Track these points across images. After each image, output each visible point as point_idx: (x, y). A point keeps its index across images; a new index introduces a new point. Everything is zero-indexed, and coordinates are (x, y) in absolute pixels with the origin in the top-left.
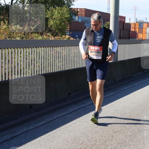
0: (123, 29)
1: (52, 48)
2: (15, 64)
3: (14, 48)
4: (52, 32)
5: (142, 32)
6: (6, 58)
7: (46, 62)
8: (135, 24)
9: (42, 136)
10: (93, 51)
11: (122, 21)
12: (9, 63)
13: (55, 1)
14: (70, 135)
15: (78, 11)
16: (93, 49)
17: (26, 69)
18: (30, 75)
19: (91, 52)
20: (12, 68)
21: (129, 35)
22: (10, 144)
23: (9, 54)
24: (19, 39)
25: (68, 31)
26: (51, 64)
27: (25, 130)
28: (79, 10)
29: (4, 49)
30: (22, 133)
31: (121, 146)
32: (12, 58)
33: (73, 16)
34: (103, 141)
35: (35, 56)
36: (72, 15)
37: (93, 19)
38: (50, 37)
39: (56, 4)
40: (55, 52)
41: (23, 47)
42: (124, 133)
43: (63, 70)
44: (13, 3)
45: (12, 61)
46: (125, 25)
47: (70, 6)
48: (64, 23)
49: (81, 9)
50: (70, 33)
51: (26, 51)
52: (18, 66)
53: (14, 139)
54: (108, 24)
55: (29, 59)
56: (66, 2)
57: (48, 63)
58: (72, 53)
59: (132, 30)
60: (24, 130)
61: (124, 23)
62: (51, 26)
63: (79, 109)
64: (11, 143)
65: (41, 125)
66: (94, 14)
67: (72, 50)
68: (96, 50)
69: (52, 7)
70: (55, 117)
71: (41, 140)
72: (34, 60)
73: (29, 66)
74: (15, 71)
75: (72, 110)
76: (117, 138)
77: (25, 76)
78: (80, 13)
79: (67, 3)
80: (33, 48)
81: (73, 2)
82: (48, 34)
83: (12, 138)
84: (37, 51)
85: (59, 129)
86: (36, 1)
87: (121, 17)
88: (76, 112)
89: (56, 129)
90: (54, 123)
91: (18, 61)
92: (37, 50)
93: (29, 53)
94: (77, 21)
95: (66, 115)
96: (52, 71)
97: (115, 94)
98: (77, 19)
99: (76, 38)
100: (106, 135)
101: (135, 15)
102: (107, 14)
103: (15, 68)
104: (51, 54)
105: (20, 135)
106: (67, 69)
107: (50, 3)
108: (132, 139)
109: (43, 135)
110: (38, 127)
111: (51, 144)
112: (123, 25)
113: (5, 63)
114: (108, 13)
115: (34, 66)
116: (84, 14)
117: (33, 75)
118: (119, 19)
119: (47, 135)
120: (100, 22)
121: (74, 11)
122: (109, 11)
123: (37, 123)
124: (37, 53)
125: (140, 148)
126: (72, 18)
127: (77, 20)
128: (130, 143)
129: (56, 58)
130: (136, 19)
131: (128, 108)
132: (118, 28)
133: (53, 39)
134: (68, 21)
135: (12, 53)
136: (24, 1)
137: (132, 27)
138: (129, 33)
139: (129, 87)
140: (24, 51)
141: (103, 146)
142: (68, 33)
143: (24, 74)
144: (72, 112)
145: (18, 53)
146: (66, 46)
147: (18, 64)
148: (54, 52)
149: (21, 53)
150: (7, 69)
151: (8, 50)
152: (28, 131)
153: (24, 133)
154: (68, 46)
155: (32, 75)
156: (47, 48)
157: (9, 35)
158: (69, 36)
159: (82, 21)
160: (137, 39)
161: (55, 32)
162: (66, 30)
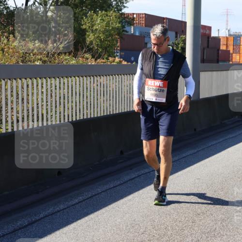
0: (208, 47)
1: (92, 78)
2: (33, 104)
3: (31, 79)
4: (92, 52)
5: (239, 51)
6: (18, 94)
7: (83, 100)
8: (227, 38)
9: (79, 221)
10: (152, 87)
11: (205, 33)
12: (23, 103)
13: (96, 2)
14: (125, 218)
15: (134, 18)
16: (152, 85)
17: (51, 111)
18: (58, 122)
20: (28, 110)
21: (218, 56)
22: (27, 234)
23: (23, 88)
24: (38, 63)
25: (118, 51)
26: (91, 104)
27: (51, 210)
28: (135, 16)
29: (15, 79)
30: (46, 216)
31: (207, 237)
32: (28, 95)
33: (126, 26)
34: (177, 229)
35: (66, 91)
36: (124, 24)
37: (154, 35)
38: (89, 59)
39: (99, 6)
40: (97, 85)
41: (45, 77)
42: (212, 215)
43: (111, 113)
44: (28, 5)
45: (28, 100)
46: (210, 39)
47: (121, 10)
48: (112, 38)
49: (139, 14)
50: (122, 53)
51: (51, 84)
52: (38, 108)
53: (33, 225)
54: (183, 39)
55: (56, 96)
56: (115, 2)
57: (87, 102)
58: (126, 86)
59: (223, 48)
60: (49, 211)
61: (208, 36)
62: (91, 43)
63: (139, 176)
64: (29, 231)
65: (77, 203)
67: (126, 80)
68: (157, 86)
69: (92, 12)
70: (99, 190)
71: (77, 227)
72: (64, 98)
73: (56, 107)
74: (33, 116)
75: (126, 178)
76: (201, 223)
77: (49, 123)
78: (137, 22)
79: (116, 5)
80: (62, 77)
81: (126, 3)
82: (87, 55)
84: (68, 83)
85: (107, 208)
86: (66, 3)
87: (205, 27)
88: (133, 181)
89: (101, 209)
90: (98, 199)
91: (37, 99)
92: (68, 81)
93: (56, 86)
94: (133, 34)
95: (117, 186)
96: (94, 115)
97: (197, 152)
98: (132, 30)
99: (132, 62)
100: (183, 219)
101: (227, 24)
102: (182, 22)
103: (33, 111)
104: (90, 88)
106: (117, 112)
107: (89, 5)
109: (80, 219)
110: (73, 205)
111: (93, 233)
112: (207, 40)
113: (17, 103)
114: (184, 20)
115: (64, 107)
116: (143, 22)
117: (62, 122)
118: (202, 31)
119: (86, 218)
121: (127, 17)
122: (185, 18)
123: (71, 200)
124: (68, 86)
125: (239, 240)
126: (125, 29)
127: (132, 32)
128: (222, 232)
129: (99, 95)
130: (229, 31)
132: (200, 45)
133: (93, 64)
134: (119, 34)
135: (28, 86)
136: (47, 2)
137: (221, 43)
138: (218, 53)
139: (219, 141)
140: (47, 82)
141: (178, 237)
142: (118, 54)
143: (47, 120)
144: (128, 181)
145: (37, 86)
146: (115, 75)
147: (38, 104)
148: (95, 85)
149: (42, 87)
150: (20, 112)
151: (22, 81)
152: (56, 212)
153: (50, 216)
154: (118, 75)
155: (60, 121)
156: (84, 77)
157: (22, 57)
158: (120, 58)
159: (141, 35)
160: (231, 63)
161: (97, 52)
162: (114, 49)
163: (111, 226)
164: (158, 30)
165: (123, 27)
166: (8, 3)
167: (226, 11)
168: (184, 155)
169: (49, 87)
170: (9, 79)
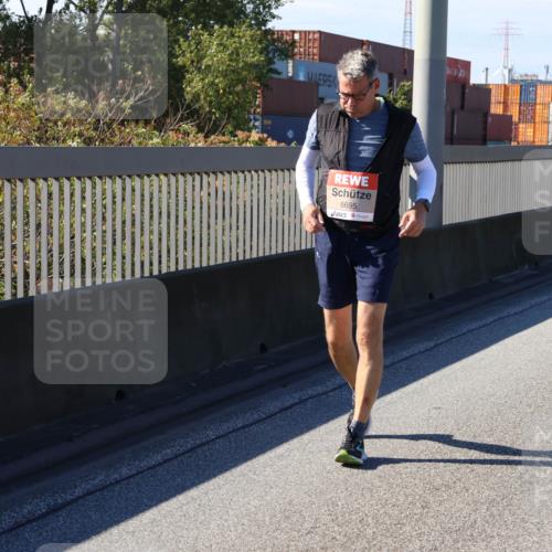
0: (462, 107)
1: (197, 177)
2: (61, 237)
3: (57, 179)
4: (198, 118)
5: (533, 118)
6: (27, 215)
7: (177, 229)
8: (506, 88)
9: (164, 505)
10: (343, 189)
11: (457, 76)
12: (38, 233)
13: (209, 4)
14: (268, 498)
15: (294, 42)
17: (103, 254)
18: (118, 279)
19: (336, 194)
20: (50, 251)
21: (485, 129)
22: (45, 534)
23: (38, 200)
24: (74, 144)
25: (258, 117)
26: (193, 238)
27: (100, 479)
28: (297, 36)
29: (21, 180)
30: (90, 493)
31: (456, 541)
32: (50, 216)
33: (276, 60)
34: (388, 522)
35: (137, 206)
36: (271, 55)
37: (346, 74)
38: (191, 136)
39: (215, 14)
40: (209, 194)
41: (90, 174)
43: (241, 258)
44: (54, 11)
45: (50, 227)
46: (467, 91)
47: (265, 22)
48: (243, 86)
49: (305, 34)
50: (266, 122)
51: (104, 190)
52: (72, 245)
53: (60, 513)
54: (406, 89)
55: (114, 220)
56: (252, 6)
57: (185, 233)
58: (274, 196)
59: (496, 109)
60: (96, 481)
61: (464, 83)
62: (196, 97)
63: (301, 402)
64: (48, 528)
65: (160, 464)
66: (350, 54)
67: (274, 183)
68: (354, 186)
69: (199, 27)
70: (211, 434)
71: (158, 518)
72: (133, 224)
73: (114, 243)
74: (61, 264)
75: (273, 406)
76: (442, 509)
77: (99, 281)
78: (302, 50)
79: (253, 12)
80: (130, 176)
81: (277, 7)
82: (185, 126)
83: (54, 510)
84: (142, 190)
85: (227, 475)
86: (140, 6)
87: (455, 62)
88: (288, 413)
89: (215, 476)
90: (207, 453)
91: (71, 226)
92: (142, 185)
93: (114, 197)
94: (292, 78)
95: (250, 425)
96: (201, 261)
97: (435, 346)
98: (290, 69)
99: (289, 142)
100: (402, 498)
101: (506, 56)
102: (403, 51)
103: (61, 253)
104: (193, 201)
105: (81, 501)
106: (254, 256)
107: (192, 11)
108: (496, 512)
109: (166, 499)
110: (148, 469)
111: (196, 532)
112: (459, 91)
113: (26, 235)
114: (407, 47)
115: (133, 244)
116: (315, 51)
117: (128, 277)
118: (448, 71)
119: (181, 498)
120: (371, 84)
121: (280, 39)
122: (411, 41)
123: (147, 456)
124: (142, 195)
125: (528, 548)
126: (273, 66)
127: (290, 75)
128: (489, 531)
129: (213, 216)
130: (510, 71)
131: (482, 399)
132: (444, 104)
133: (199, 145)
134: (258, 79)
135: (50, 195)
136: (96, 4)
137: (493, 99)
138: (486, 122)
139: (484, 322)
140: (94, 187)
141: (389, 541)
142: (257, 124)
143: (94, 274)
144: (276, 414)
145: (72, 195)
146: (250, 171)
147: (73, 237)
148: (204, 193)
149: (83, 198)
150: (32, 255)
151: (37, 184)
152: (111, 484)
153: (98, 494)
154: (256, 171)
155: (123, 276)
156: (180, 177)
157: (39, 128)
158: (262, 133)
159: (310, 79)
160: (514, 144)
161: (210, 119)
162: (249, 113)
163: (237, 517)
164: (353, 62)
165: (270, 61)
166: (7, 7)
167: (504, 25)
168: (405, 354)
169: (99, 197)
170: (9, 181)
